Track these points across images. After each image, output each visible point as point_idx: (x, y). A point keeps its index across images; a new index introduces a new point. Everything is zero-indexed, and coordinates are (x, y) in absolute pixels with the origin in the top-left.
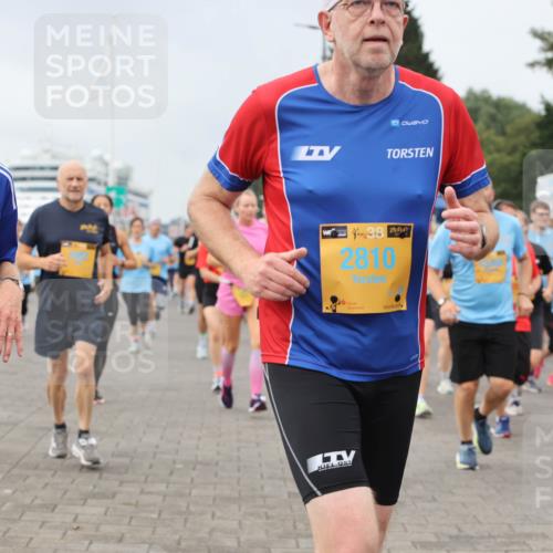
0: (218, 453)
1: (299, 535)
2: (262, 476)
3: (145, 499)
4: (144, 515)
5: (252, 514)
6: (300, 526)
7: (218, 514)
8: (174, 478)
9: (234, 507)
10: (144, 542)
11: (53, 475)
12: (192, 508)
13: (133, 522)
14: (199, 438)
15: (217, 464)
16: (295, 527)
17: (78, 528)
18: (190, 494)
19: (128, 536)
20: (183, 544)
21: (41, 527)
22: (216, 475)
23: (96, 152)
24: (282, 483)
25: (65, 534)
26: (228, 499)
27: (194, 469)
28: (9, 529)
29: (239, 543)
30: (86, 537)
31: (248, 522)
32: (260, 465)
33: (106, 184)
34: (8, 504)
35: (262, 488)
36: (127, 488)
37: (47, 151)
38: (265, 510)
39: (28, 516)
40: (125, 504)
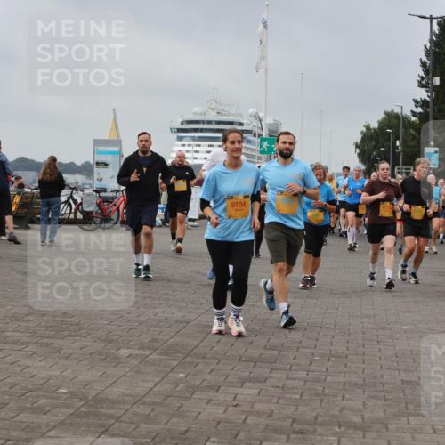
0: (348, 349)
1: (409, 414)
2: (381, 367)
3: (290, 383)
4: (288, 396)
5: (373, 397)
6: (411, 407)
7: (347, 396)
8: (312, 367)
9: (360, 391)
10: (289, 418)
11: (217, 364)
12: (327, 391)
13: (281, 401)
14: (333, 337)
15: (346, 357)
16: (407, 408)
17: (236, 405)
18: (325, 380)
19: (276, 412)
20: (319, 420)
21: (207, 404)
22: (346, 366)
23: (252, 111)
24: (397, 373)
25: (226, 410)
26: (355, 385)
27: (329, 360)
28: (182, 405)
29: (363, 419)
30: (243, 412)
31: (370, 404)
32: (380, 359)
33: (260, 135)
34: (181, 385)
35: (382, 376)
36: (275, 375)
37: (213, 109)
38: (383, 394)
39: (198, 395)
40: (273, 387)
